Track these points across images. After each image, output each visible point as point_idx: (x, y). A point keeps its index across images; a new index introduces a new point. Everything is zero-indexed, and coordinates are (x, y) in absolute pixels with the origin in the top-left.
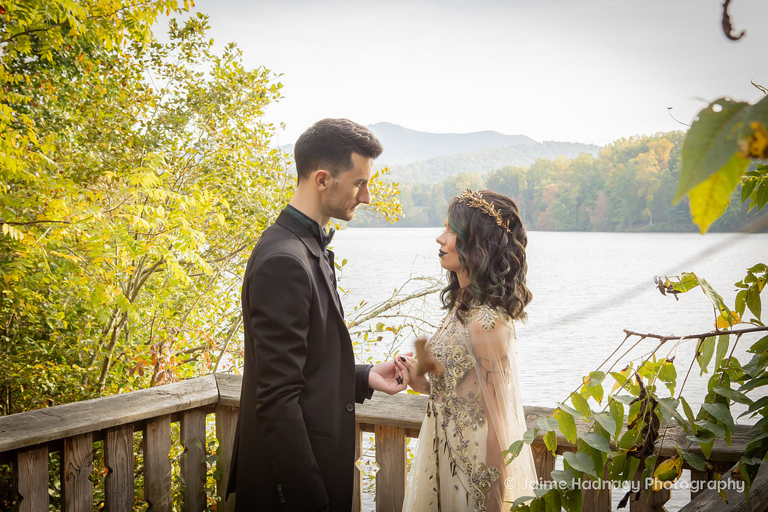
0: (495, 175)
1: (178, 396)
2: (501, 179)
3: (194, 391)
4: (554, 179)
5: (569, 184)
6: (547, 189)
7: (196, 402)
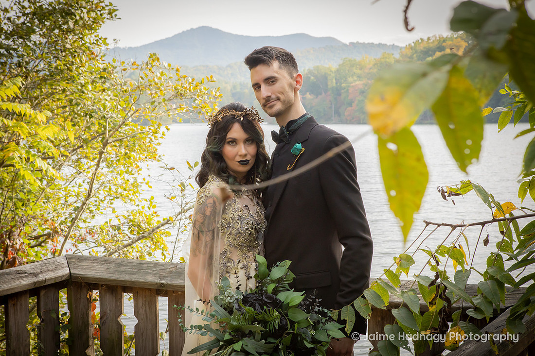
0: (307, 74)
1: (35, 275)
2: (312, 78)
3: (48, 270)
4: (359, 77)
5: (373, 81)
6: (353, 86)
7: (51, 279)
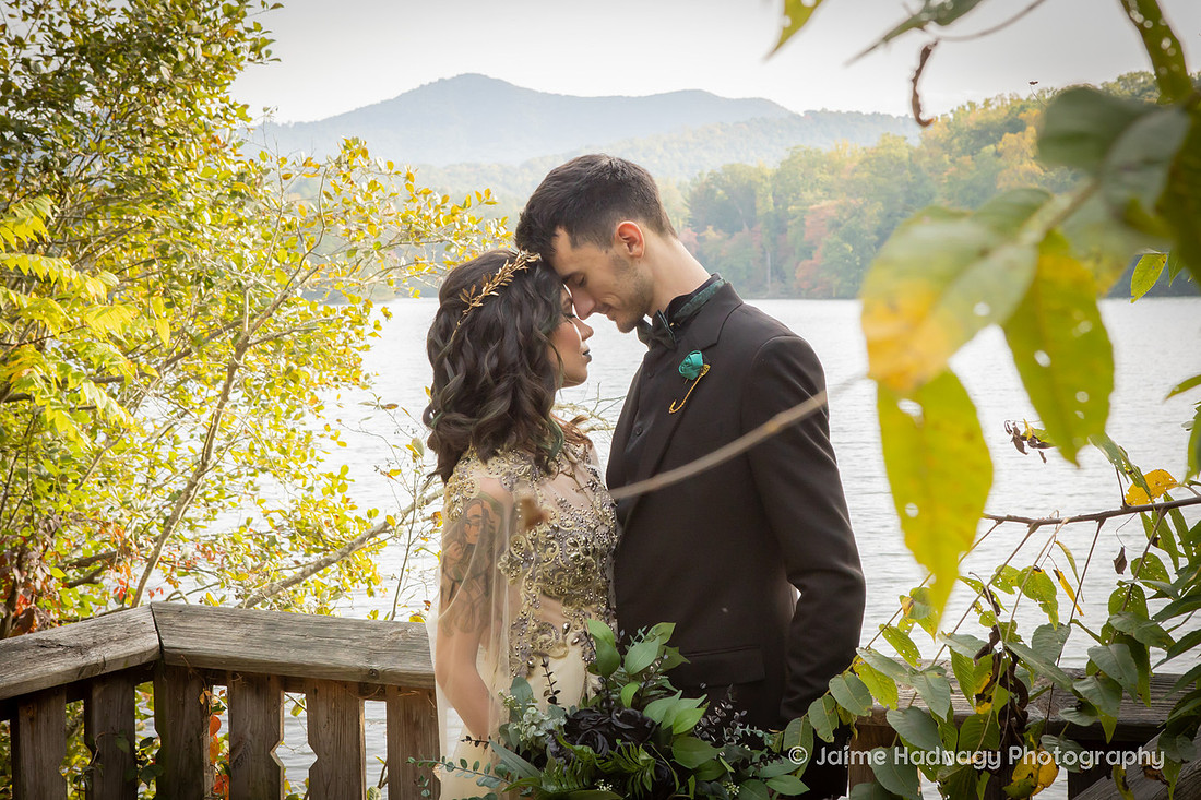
0: (706, 184)
1: (80, 649)
2: (720, 192)
3: (111, 640)
4: (828, 190)
5: (860, 200)
6: (814, 212)
7: (116, 660)
